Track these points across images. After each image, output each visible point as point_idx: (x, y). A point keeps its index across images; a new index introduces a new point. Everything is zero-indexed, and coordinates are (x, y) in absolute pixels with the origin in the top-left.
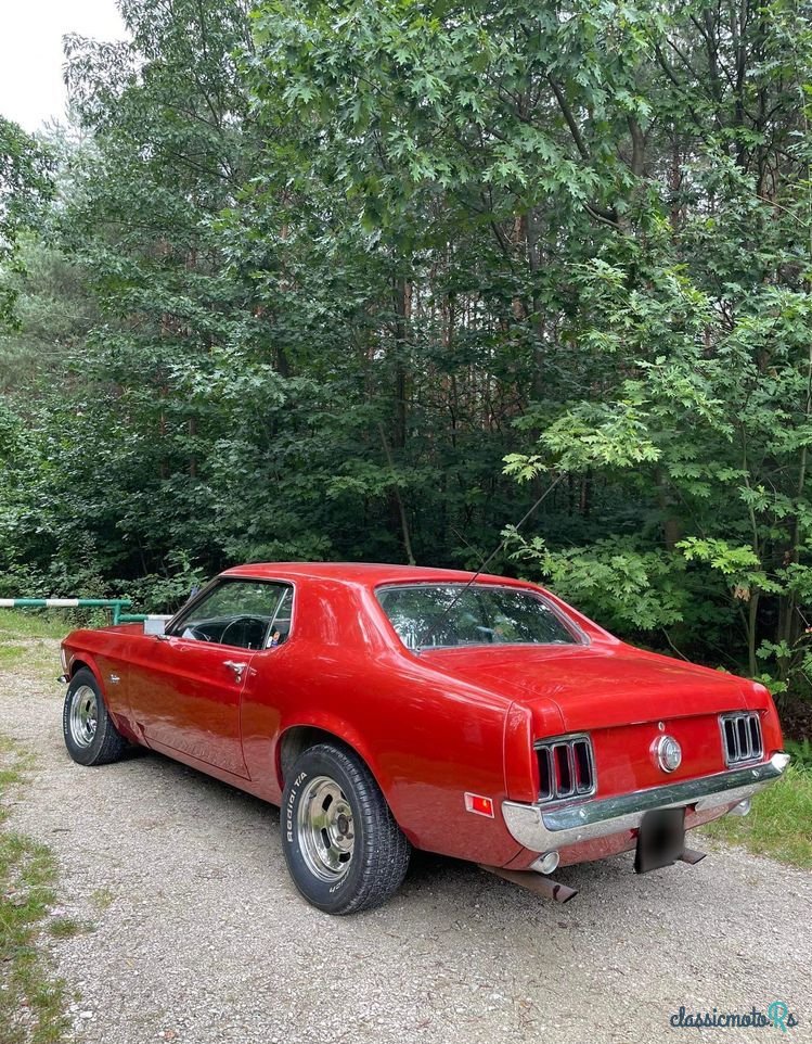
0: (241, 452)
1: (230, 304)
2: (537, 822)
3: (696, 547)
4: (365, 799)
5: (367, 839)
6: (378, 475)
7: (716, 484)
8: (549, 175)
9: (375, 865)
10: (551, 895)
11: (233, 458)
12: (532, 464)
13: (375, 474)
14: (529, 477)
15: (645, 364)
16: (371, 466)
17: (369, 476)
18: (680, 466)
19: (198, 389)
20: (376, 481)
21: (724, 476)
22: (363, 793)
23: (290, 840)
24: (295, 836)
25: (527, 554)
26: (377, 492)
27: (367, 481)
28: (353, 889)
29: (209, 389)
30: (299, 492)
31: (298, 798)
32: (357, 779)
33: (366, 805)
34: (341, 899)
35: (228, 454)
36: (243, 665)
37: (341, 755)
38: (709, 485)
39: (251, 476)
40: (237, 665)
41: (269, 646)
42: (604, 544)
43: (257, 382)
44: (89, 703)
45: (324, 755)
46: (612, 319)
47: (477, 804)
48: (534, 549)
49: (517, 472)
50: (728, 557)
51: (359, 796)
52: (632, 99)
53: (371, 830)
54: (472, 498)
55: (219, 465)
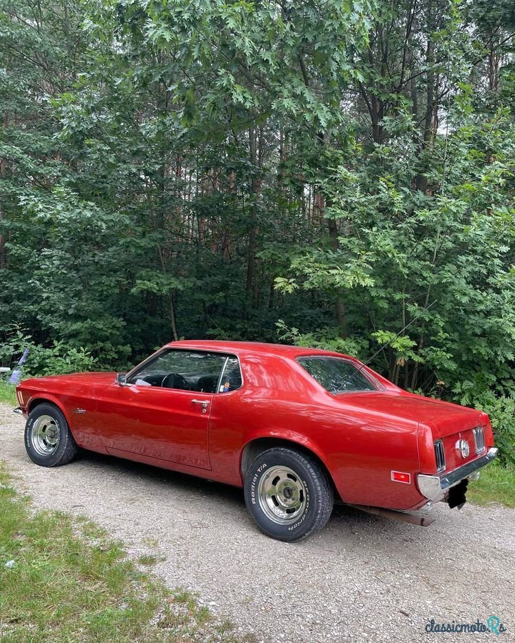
0: (61, 259)
1: (46, 154)
2: (438, 485)
3: (383, 336)
4: (315, 477)
5: (319, 499)
6: (165, 282)
7: (391, 301)
8: (310, 111)
9: (322, 513)
10: (420, 523)
11: (57, 263)
12: (290, 283)
13: (163, 280)
14: (290, 292)
15: (367, 231)
16: (159, 275)
17: (158, 281)
18: (375, 290)
19: (42, 215)
20: (163, 285)
21: (398, 296)
22: (314, 474)
23: (254, 503)
24: (257, 500)
25: (289, 337)
26: (164, 292)
27: (157, 284)
28: (309, 526)
29: (48, 216)
30: (105, 288)
31: (259, 478)
32: (309, 466)
33: (316, 481)
34: (299, 533)
35: (53, 259)
36: (208, 402)
37: (295, 453)
38: (387, 301)
39: (70, 275)
40: (204, 402)
41: (222, 390)
42: (321, 332)
43: (89, 214)
44: (45, 427)
45: (282, 453)
46: (334, 200)
47: (397, 476)
48: (293, 334)
49: (282, 288)
50: (401, 343)
51: (312, 475)
52: (353, 71)
53: (320, 494)
54: (219, 299)
55: (45, 266)
